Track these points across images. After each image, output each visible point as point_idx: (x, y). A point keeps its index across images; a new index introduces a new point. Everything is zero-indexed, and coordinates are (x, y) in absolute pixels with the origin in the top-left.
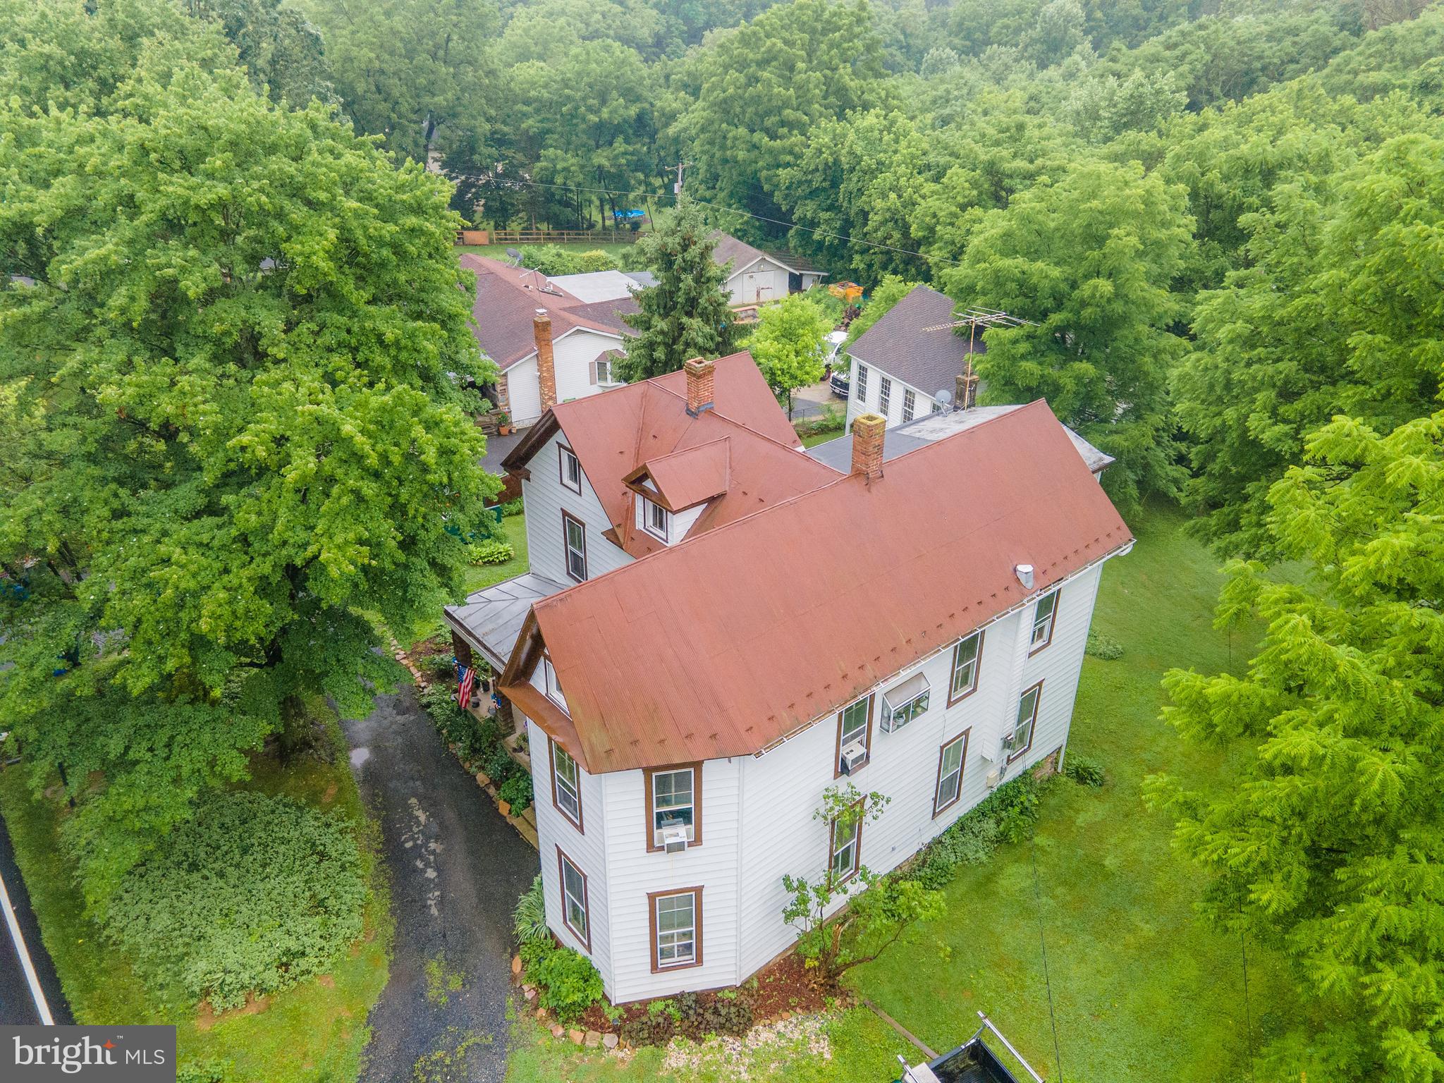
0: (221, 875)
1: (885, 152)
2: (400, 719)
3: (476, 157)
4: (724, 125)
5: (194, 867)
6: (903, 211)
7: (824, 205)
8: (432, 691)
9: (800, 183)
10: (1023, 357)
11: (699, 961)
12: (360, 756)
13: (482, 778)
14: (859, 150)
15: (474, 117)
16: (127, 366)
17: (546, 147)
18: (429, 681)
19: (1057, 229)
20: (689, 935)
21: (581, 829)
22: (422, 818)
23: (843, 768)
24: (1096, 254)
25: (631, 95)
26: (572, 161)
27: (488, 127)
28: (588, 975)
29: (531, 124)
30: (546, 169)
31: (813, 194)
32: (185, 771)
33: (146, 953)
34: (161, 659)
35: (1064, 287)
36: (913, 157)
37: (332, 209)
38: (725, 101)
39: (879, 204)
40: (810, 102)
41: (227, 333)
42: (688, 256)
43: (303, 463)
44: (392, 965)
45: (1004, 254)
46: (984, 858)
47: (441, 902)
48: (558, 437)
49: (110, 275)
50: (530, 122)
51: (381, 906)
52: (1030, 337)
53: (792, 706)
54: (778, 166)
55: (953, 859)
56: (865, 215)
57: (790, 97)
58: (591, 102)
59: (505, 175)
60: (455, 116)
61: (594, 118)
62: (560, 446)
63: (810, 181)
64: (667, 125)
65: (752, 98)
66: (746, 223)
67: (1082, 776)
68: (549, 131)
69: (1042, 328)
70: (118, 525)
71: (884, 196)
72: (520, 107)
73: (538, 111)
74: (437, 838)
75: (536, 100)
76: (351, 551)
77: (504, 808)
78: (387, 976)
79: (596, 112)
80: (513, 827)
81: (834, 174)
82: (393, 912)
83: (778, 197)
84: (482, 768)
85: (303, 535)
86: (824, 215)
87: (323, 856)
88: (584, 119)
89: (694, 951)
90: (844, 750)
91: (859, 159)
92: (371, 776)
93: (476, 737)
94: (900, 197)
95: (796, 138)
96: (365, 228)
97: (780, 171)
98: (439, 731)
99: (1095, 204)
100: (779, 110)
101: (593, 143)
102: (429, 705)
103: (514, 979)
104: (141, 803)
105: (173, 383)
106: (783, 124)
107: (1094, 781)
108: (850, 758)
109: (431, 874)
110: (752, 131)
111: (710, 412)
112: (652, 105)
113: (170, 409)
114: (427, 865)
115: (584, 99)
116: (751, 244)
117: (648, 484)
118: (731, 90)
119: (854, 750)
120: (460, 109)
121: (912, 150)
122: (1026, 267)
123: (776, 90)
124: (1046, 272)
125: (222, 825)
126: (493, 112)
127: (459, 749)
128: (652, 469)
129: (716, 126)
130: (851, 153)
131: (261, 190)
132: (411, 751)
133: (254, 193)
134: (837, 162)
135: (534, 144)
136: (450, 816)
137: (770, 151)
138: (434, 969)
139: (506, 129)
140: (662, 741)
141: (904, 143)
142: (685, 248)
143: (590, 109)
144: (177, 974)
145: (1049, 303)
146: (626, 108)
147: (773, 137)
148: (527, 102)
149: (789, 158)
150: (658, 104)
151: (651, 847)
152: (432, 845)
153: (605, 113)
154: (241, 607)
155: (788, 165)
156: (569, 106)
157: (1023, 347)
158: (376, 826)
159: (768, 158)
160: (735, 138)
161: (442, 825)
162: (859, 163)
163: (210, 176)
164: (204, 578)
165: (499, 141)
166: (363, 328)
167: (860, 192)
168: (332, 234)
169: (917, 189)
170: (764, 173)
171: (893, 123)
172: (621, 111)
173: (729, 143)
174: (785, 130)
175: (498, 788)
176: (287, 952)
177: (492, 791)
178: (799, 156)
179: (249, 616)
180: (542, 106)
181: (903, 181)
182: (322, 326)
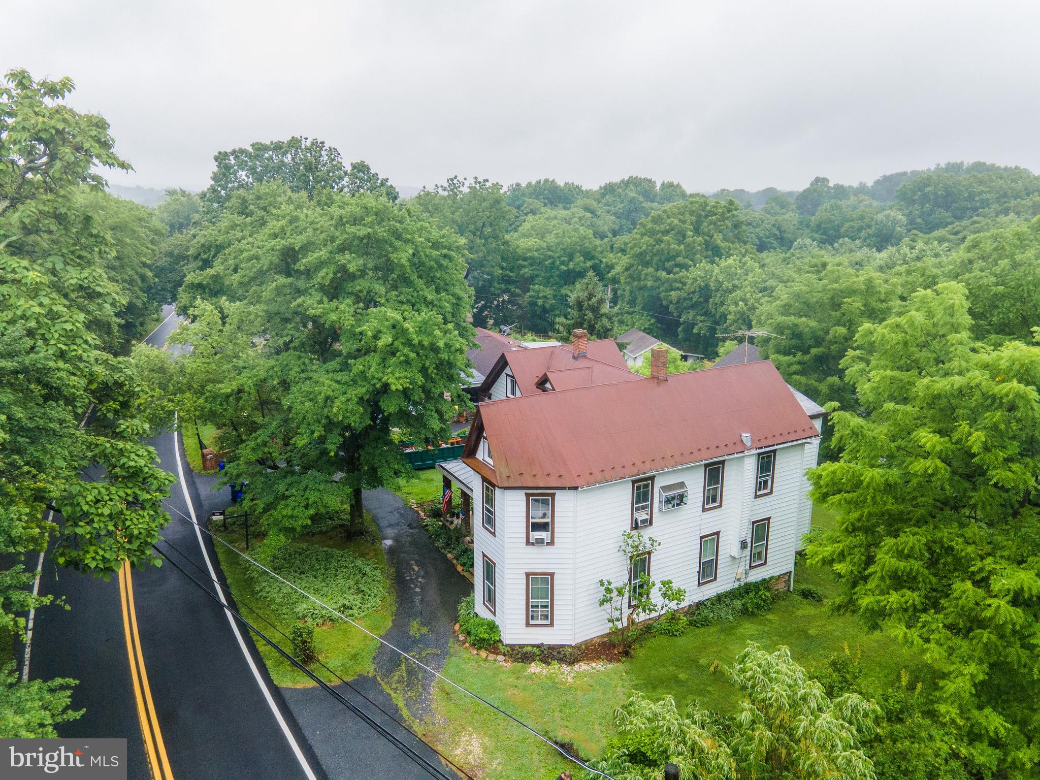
0: (315, 577)
1: (739, 279)
2: (411, 531)
3: (492, 289)
4: (640, 267)
5: (302, 573)
6: (748, 313)
7: (700, 313)
8: (428, 521)
9: (685, 299)
10: (795, 373)
11: (552, 624)
12: (389, 542)
13: (449, 555)
14: (721, 278)
15: (492, 267)
16: (320, 302)
17: (534, 285)
18: (429, 516)
19: (817, 302)
20: (547, 607)
21: (494, 534)
22: (416, 569)
23: (635, 526)
24: (838, 314)
25: (588, 256)
26: (549, 292)
27: (500, 272)
28: (493, 627)
29: (526, 271)
30: (533, 296)
31: (693, 307)
32: (311, 501)
33: (278, 600)
34: (313, 432)
35: (820, 333)
36: (756, 282)
37: (413, 243)
38: (641, 254)
39: (732, 308)
40: (695, 254)
41: (361, 291)
42: (590, 303)
43: (386, 339)
44: (393, 621)
45: (783, 314)
46: (731, 618)
47: (422, 601)
48: (507, 371)
49: (321, 264)
50: (526, 270)
51: (391, 599)
52: (799, 363)
53: (602, 471)
54: (672, 290)
55: (712, 615)
56: (724, 317)
57: (681, 251)
58: (563, 259)
59: (509, 301)
60: (482, 266)
61: (564, 268)
62: (507, 375)
63: (691, 299)
64: (609, 272)
65: (658, 251)
66: (653, 324)
67: (806, 594)
68: (537, 276)
69: (807, 358)
70: (303, 375)
71: (736, 304)
72: (520, 262)
73: (531, 265)
74: (423, 577)
75: (531, 258)
76: (402, 381)
77: (460, 568)
78: (390, 624)
79: (567, 265)
80: (464, 576)
81: (706, 293)
82: (397, 602)
83: (672, 308)
84: (450, 552)
85: (380, 375)
86: (699, 318)
87: (364, 574)
88: (558, 269)
89: (549, 619)
90: (636, 515)
91: (721, 283)
92: (391, 551)
93: (450, 538)
94: (746, 305)
95: (684, 273)
96: (425, 252)
97: (673, 293)
98: (430, 537)
99: (836, 286)
100: (674, 257)
101: (562, 282)
102: (427, 525)
103: (455, 632)
104: (290, 513)
105: (337, 308)
106: (677, 265)
107: (814, 598)
108: (639, 519)
109: (418, 590)
110: (657, 270)
111: (585, 357)
112: (601, 262)
113: (334, 318)
114: (417, 586)
115: (559, 257)
116: (655, 337)
117: (548, 385)
118: (644, 247)
119: (642, 516)
120: (485, 262)
121: (757, 279)
122: (796, 322)
123: (672, 246)
124: (807, 324)
125: (317, 559)
126: (504, 264)
127: (439, 544)
128: (550, 376)
129: (635, 267)
130: (716, 280)
131: (385, 231)
132: (414, 543)
133: (381, 232)
134: (707, 286)
135: (526, 283)
136: (431, 569)
137: (668, 280)
138: (415, 624)
139: (512, 274)
140: (535, 476)
141: (750, 275)
142: (590, 299)
143: (562, 263)
144: (292, 609)
145: (810, 342)
146: (585, 263)
147: (669, 273)
148: (525, 259)
149: (678, 285)
150: (604, 260)
151: (528, 542)
152: (420, 580)
153: (571, 265)
154: (350, 407)
155: (678, 289)
156: (550, 261)
157: (795, 368)
158: (393, 570)
159: (666, 286)
160: (646, 274)
161: (426, 572)
162: (721, 286)
163: (364, 225)
164: (336, 393)
165: (506, 280)
166: (418, 295)
167: (722, 303)
168: (411, 252)
169: (757, 300)
170: (663, 294)
171: (745, 264)
172: (582, 264)
173: (642, 277)
174: (678, 269)
175: (457, 560)
176: (344, 606)
177: (455, 561)
178: (684, 284)
179: (353, 412)
180: (533, 262)
181: (748, 296)
182: (401, 293)
